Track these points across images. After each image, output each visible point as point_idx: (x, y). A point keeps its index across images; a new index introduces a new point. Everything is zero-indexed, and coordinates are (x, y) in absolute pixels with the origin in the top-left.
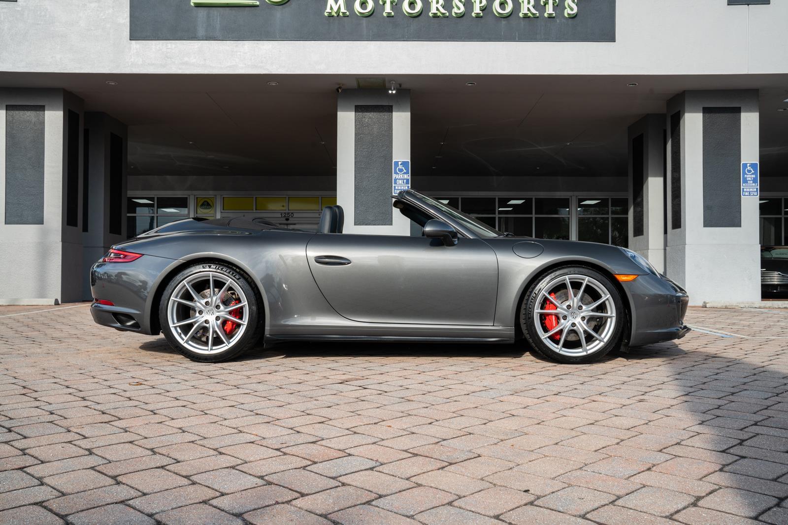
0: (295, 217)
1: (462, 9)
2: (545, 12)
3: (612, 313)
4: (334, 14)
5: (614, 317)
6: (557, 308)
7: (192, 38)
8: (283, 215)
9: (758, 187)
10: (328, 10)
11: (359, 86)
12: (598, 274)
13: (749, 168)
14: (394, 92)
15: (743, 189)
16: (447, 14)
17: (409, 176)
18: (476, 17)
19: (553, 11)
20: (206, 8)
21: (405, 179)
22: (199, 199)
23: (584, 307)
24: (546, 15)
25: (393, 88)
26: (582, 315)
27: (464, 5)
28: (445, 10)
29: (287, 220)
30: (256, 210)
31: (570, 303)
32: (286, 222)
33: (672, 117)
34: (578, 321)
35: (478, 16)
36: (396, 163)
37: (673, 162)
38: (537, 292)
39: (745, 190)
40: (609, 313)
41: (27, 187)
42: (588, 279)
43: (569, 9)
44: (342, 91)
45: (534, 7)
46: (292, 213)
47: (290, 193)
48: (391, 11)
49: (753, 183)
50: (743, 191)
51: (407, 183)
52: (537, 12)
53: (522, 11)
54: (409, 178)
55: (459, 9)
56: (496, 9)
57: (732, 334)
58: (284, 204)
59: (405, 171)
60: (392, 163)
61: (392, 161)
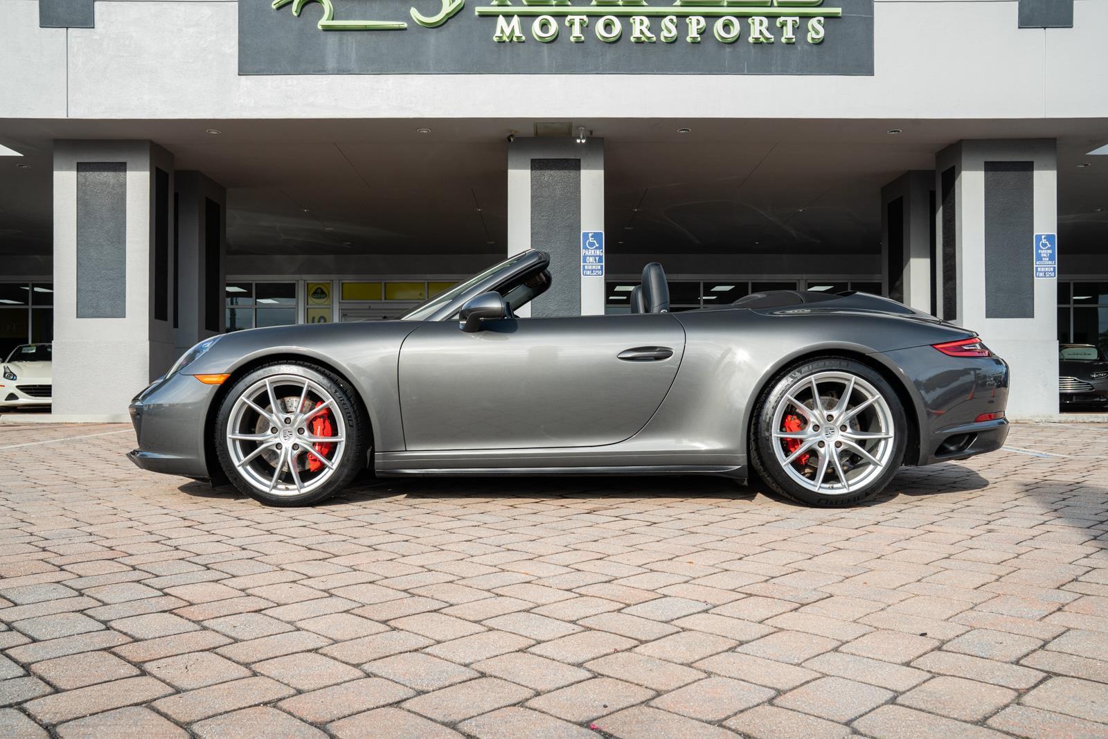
1: (674, 32)
2: (783, 36)
4: (505, 38)
7: (319, 72)
9: (1056, 266)
10: (498, 33)
11: (536, 133)
13: (1044, 241)
14: (583, 141)
15: (1037, 268)
16: (654, 39)
17: (602, 252)
18: (692, 43)
19: (793, 35)
20: (337, 33)
21: (597, 256)
22: (310, 287)
24: (783, 40)
25: (581, 136)
27: (676, 27)
28: (652, 33)
30: (385, 299)
33: (944, 174)
35: (695, 42)
36: (586, 235)
37: (944, 233)
39: (1039, 269)
41: (104, 269)
43: (813, 32)
44: (514, 140)
45: (767, 30)
47: (429, 276)
48: (581, 35)
49: (1049, 260)
50: (1037, 271)
51: (600, 261)
52: (772, 37)
53: (753, 35)
54: (603, 254)
55: (670, 31)
56: (718, 32)
57: (1048, 454)
58: (423, 292)
59: (597, 245)
60: (580, 235)
61: (580, 232)
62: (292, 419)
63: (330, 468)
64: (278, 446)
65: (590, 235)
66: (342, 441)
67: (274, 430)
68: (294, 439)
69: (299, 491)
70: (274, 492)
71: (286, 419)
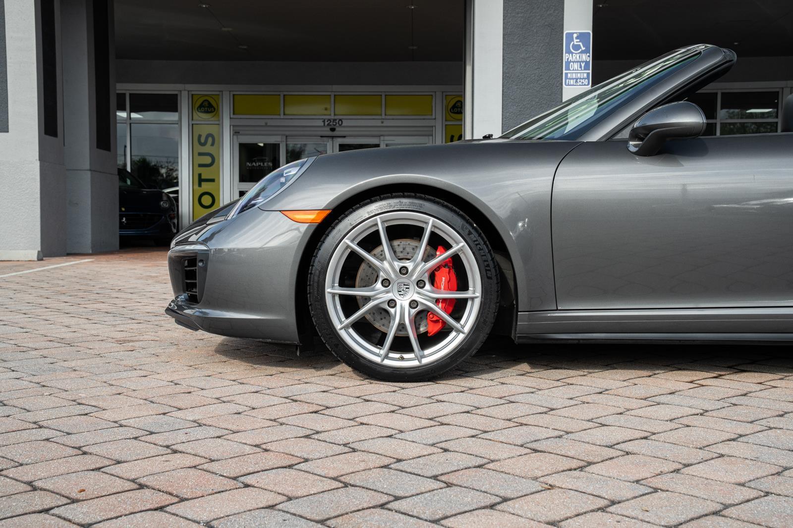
0: (344, 127)
8: (326, 123)
17: (589, 56)
21: (583, 62)
22: (195, 98)
29: (333, 130)
30: (284, 114)
32: (331, 133)
36: (570, 35)
46: (340, 120)
51: (586, 68)
54: (590, 59)
58: (328, 107)
59: (583, 48)
60: (562, 37)
61: (563, 33)
62: (410, 270)
63: (459, 331)
64: (392, 303)
65: (575, 35)
66: (477, 297)
67: (386, 282)
68: (414, 294)
69: (420, 361)
70: (387, 362)
71: (402, 268)
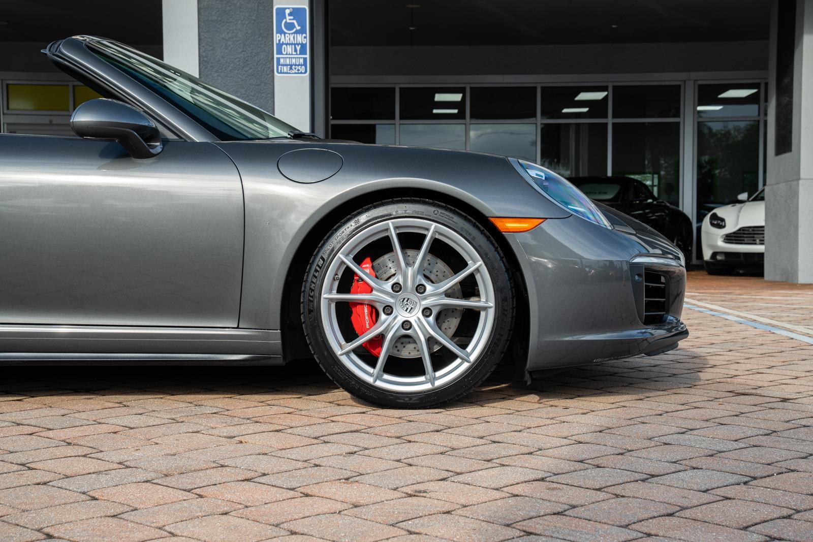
3: (487, 301)
5: (490, 307)
6: (372, 291)
12: (456, 219)
17: (305, 37)
21: (298, 44)
23: (429, 288)
26: (425, 303)
31: (398, 279)
34: (415, 317)
36: (281, 12)
38: (325, 257)
40: (483, 299)
42: (436, 227)
51: (303, 51)
54: (307, 41)
59: (298, 28)
60: (272, 12)
61: (272, 8)
65: (287, 12)
